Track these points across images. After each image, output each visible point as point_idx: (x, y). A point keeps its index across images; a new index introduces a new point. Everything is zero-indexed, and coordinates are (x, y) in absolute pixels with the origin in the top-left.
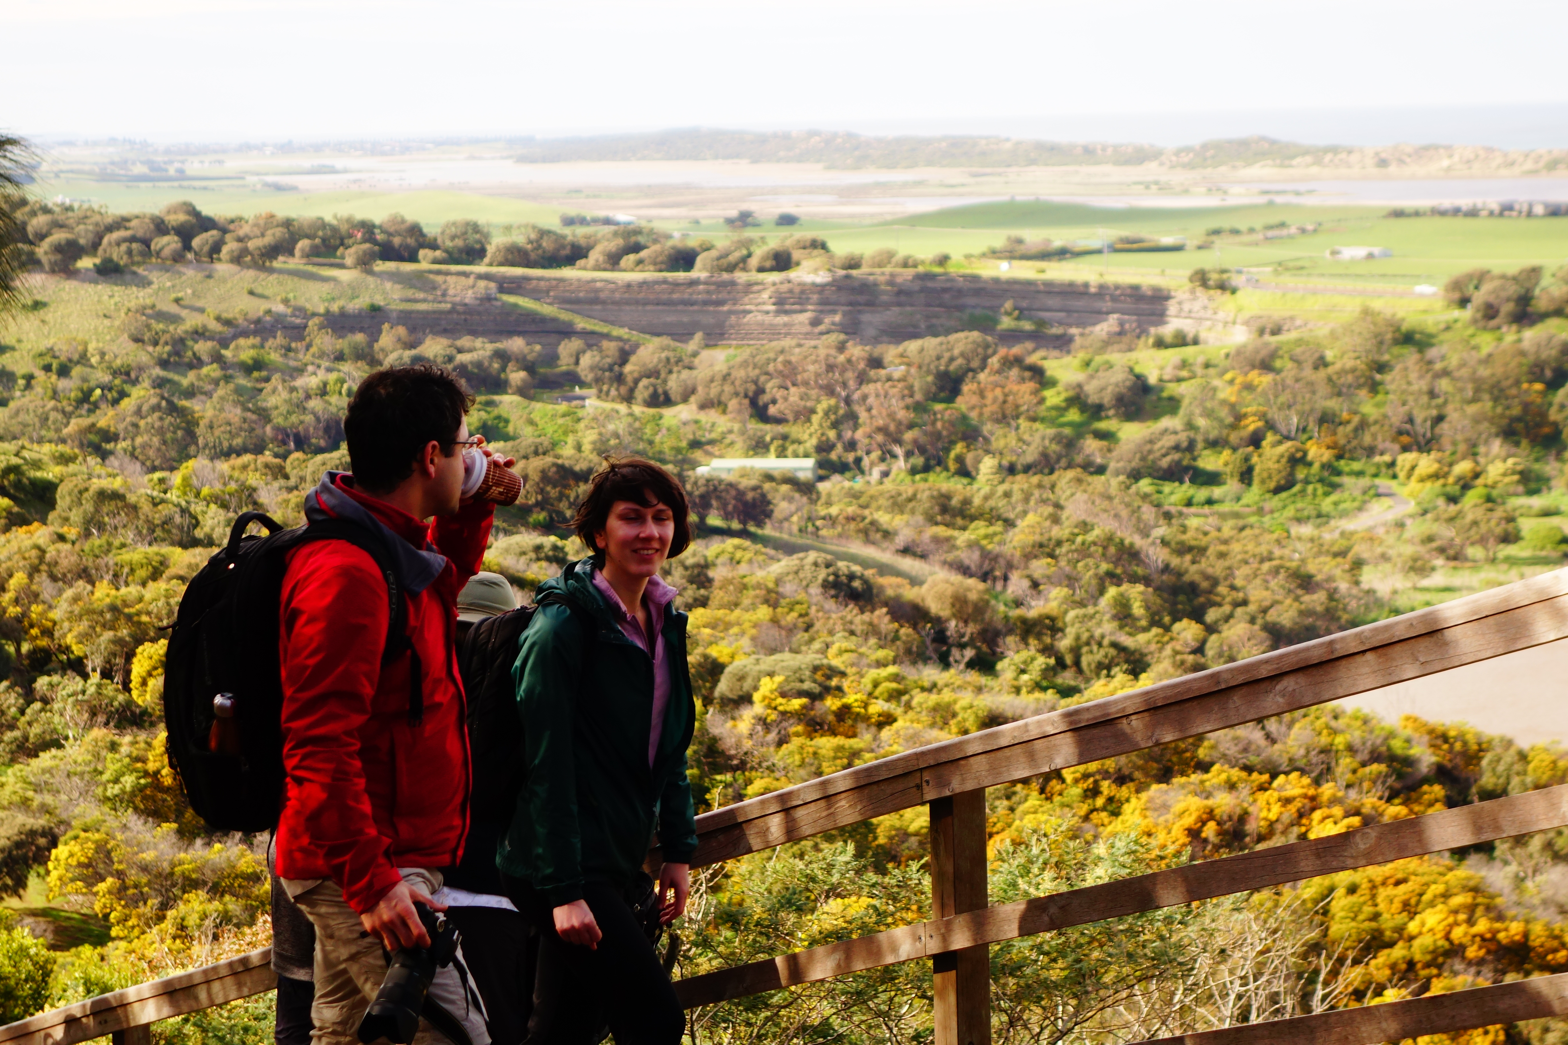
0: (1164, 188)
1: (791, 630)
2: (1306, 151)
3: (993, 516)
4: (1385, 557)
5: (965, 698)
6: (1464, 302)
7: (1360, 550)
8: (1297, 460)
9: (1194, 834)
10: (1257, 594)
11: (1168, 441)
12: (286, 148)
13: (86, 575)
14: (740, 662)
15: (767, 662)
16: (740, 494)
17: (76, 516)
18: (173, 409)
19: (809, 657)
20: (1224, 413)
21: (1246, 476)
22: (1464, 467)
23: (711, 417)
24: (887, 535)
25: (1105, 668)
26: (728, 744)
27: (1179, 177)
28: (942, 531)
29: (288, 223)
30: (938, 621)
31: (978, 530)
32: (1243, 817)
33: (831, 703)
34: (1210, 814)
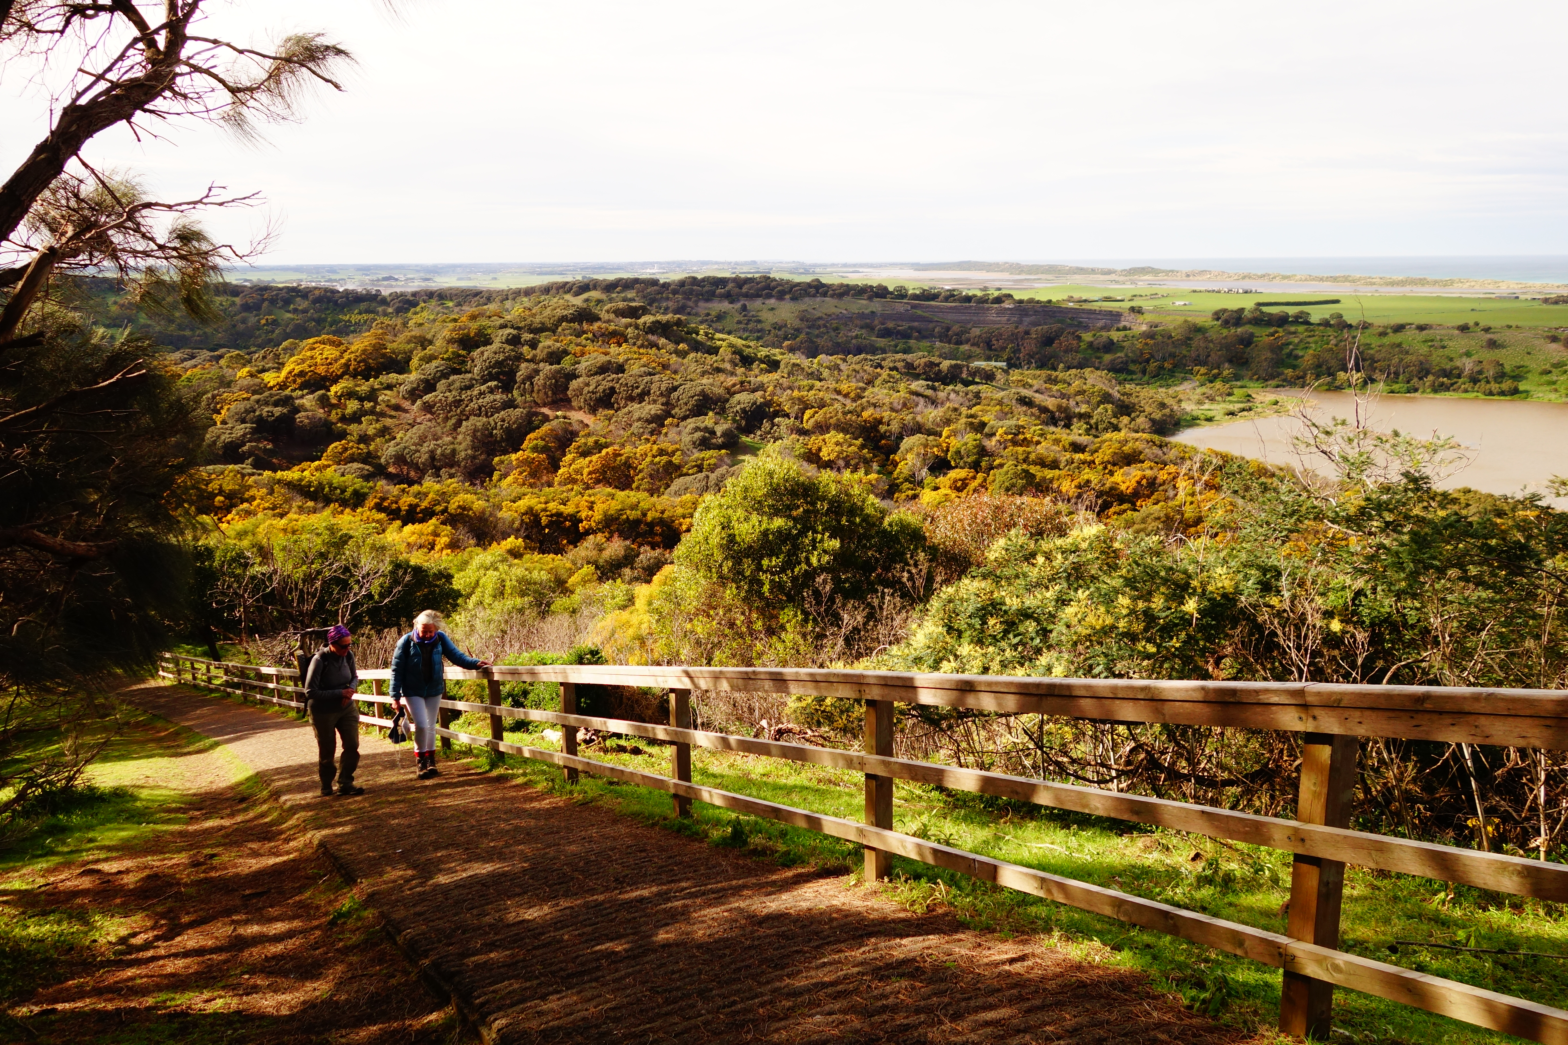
0: (1117, 282)
1: (1006, 414)
2: (1163, 271)
3: (1065, 382)
4: (1189, 399)
5: (1064, 437)
6: (1218, 319)
7: (1181, 396)
8: (1161, 368)
9: (1138, 482)
10: (1148, 409)
11: (1120, 360)
12: (845, 265)
13: (791, 388)
14: (992, 422)
15: (1000, 424)
16: (986, 372)
17: (786, 371)
18: (812, 342)
19: (1013, 422)
20: (1138, 352)
21: (1144, 372)
22: (1216, 371)
23: (973, 349)
24: (1031, 386)
25: (1106, 430)
26: (988, 447)
27: (1122, 278)
28: (1048, 385)
29: (847, 285)
30: (1052, 412)
31: (1059, 386)
32: (1155, 478)
33: (1021, 437)
34: (1144, 477)
